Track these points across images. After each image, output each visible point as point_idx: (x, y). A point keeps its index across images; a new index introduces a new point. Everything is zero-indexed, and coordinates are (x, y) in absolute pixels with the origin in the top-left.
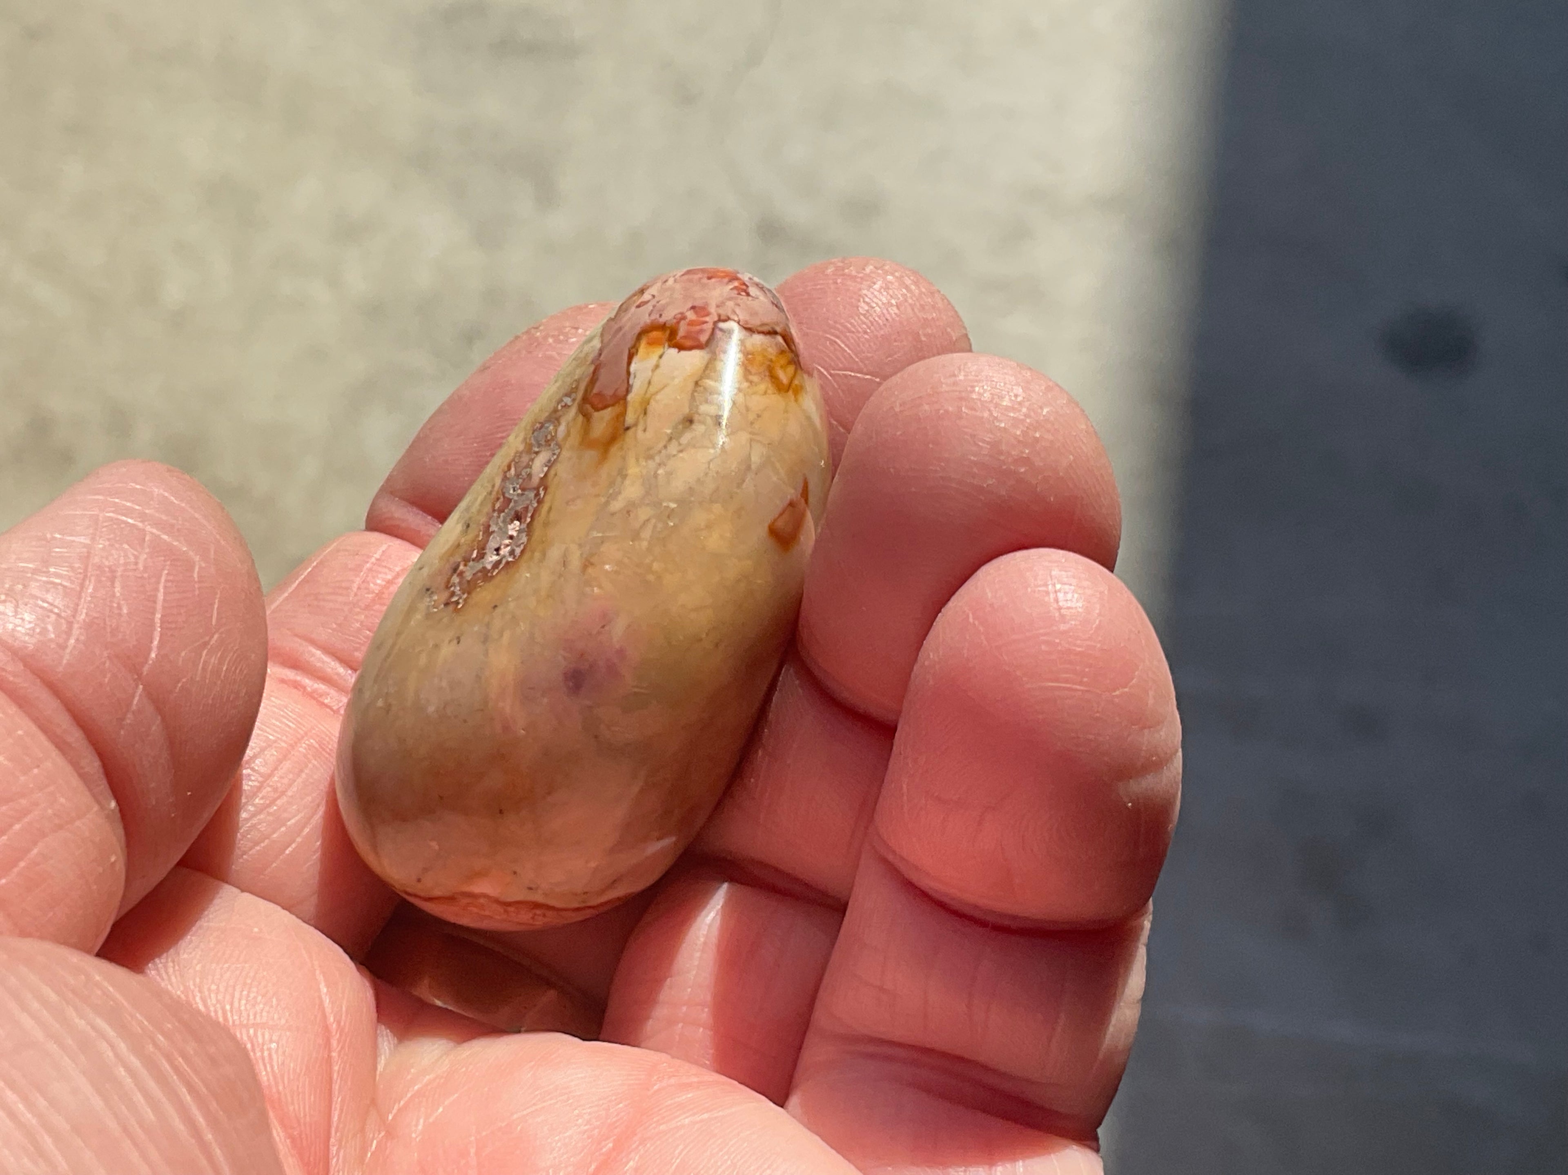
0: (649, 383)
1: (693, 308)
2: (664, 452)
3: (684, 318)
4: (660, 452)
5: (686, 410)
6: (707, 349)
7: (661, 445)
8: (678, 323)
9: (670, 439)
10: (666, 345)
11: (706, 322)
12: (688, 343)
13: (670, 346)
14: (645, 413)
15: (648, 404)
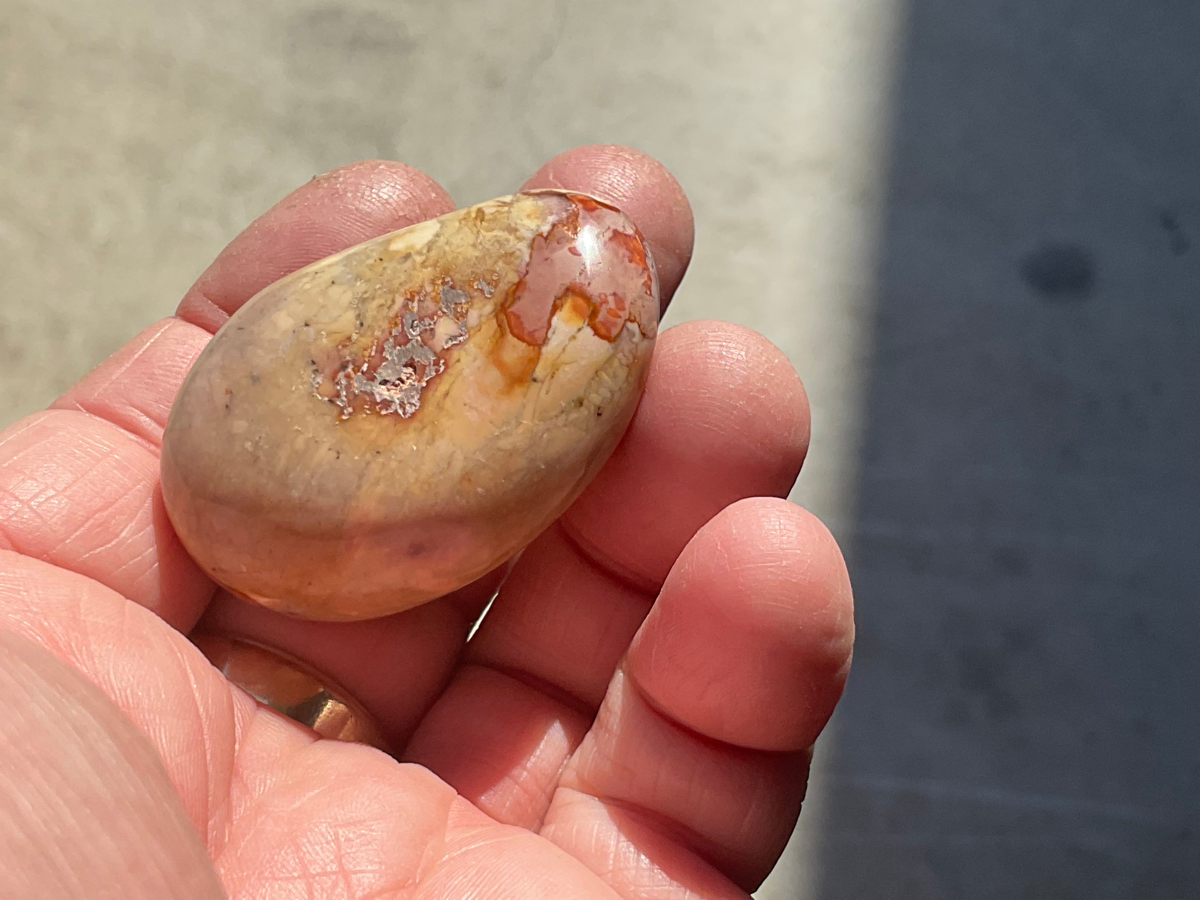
0: (564, 350)
1: (615, 294)
2: (554, 420)
3: (606, 302)
4: (551, 419)
5: (581, 394)
6: (613, 345)
7: (553, 414)
8: (601, 304)
9: (563, 412)
10: (586, 323)
11: (620, 317)
12: (603, 331)
13: (588, 325)
14: (552, 377)
15: (558, 370)
